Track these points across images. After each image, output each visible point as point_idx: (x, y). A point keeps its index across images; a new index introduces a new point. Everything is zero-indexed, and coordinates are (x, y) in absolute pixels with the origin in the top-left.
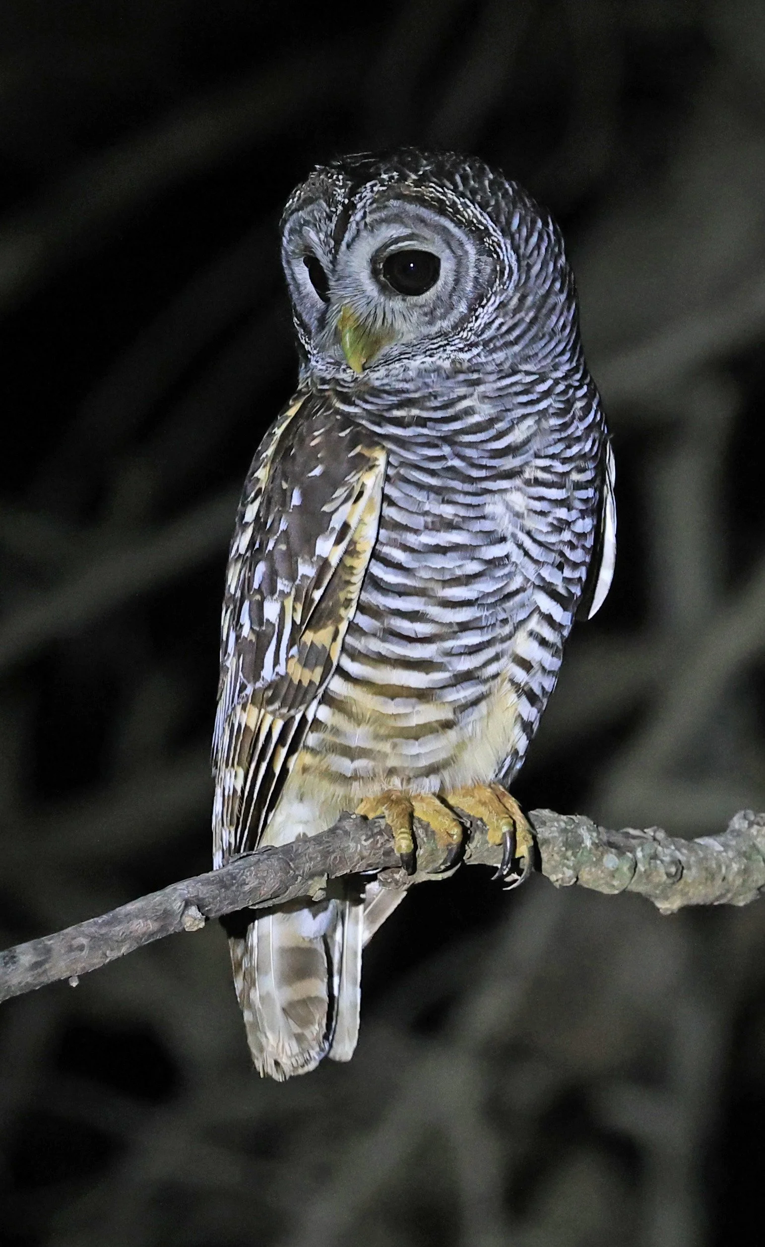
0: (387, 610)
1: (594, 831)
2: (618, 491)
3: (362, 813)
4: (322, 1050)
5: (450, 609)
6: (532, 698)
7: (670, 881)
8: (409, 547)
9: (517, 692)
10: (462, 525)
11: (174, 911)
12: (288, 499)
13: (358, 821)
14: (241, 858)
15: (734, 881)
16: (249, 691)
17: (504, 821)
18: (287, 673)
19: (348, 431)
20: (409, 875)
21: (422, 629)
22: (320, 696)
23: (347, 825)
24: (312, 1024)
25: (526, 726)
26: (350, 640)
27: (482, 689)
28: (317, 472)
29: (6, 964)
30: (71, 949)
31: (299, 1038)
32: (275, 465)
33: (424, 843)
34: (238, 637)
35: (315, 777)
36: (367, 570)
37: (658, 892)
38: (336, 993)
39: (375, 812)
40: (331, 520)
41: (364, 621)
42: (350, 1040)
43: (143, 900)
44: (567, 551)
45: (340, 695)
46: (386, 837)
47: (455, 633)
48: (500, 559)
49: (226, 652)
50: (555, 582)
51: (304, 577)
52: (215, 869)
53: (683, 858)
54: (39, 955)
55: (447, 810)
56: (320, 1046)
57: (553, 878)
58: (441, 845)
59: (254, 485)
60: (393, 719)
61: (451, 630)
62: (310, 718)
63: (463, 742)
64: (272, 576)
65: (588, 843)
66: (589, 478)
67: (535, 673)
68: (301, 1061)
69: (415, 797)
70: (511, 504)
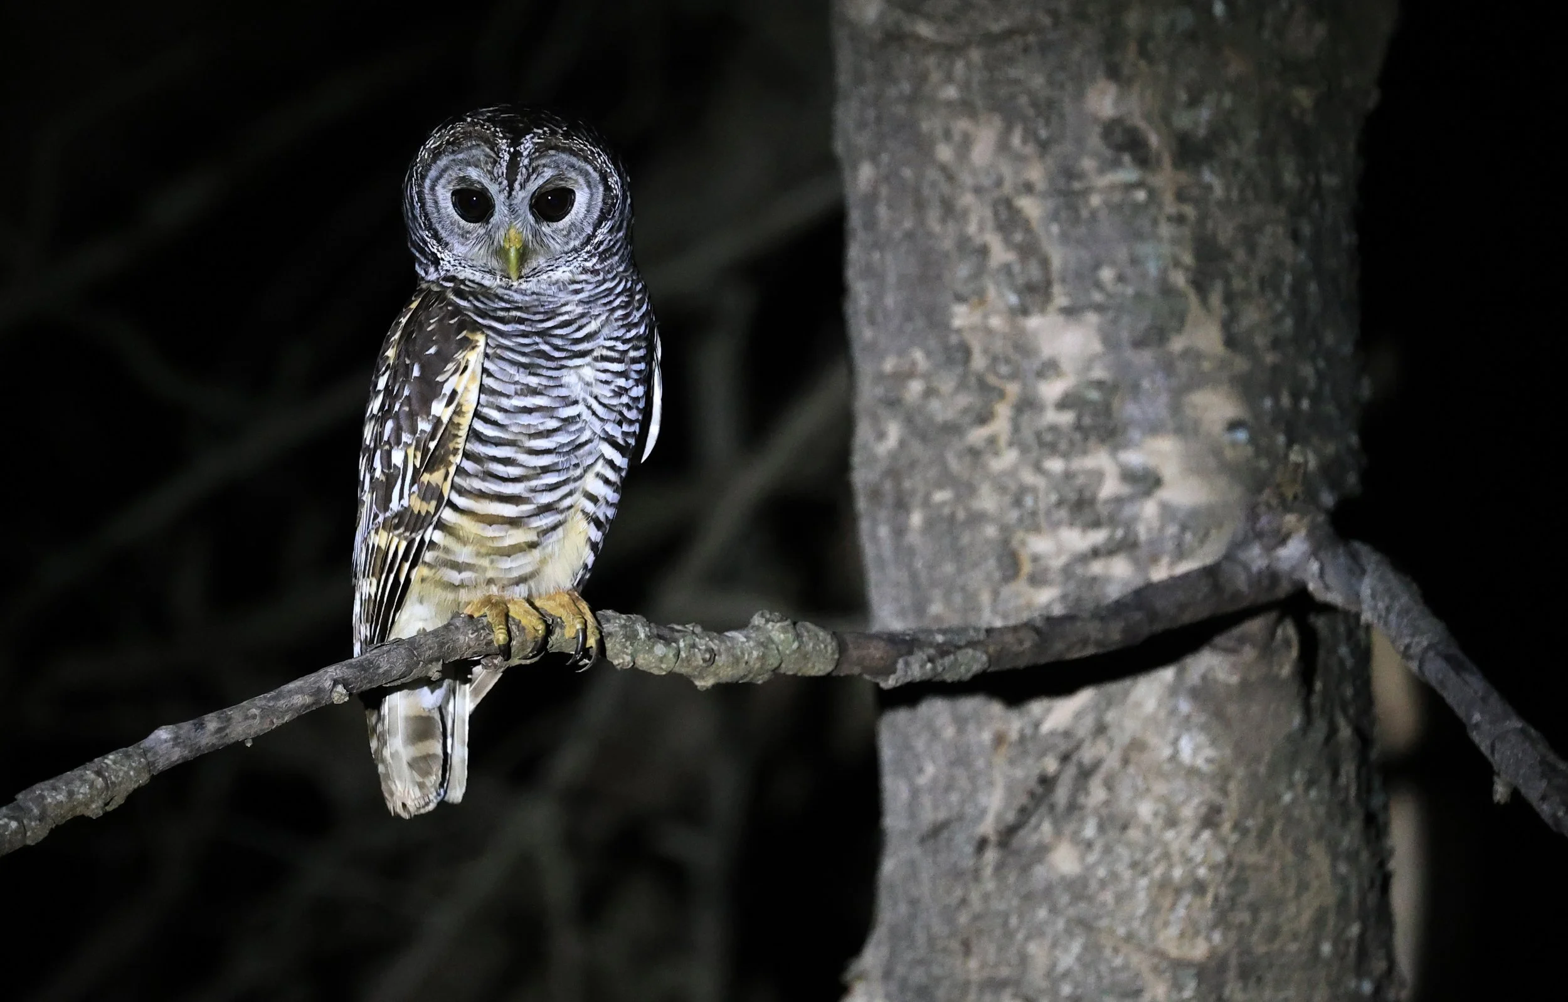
0: (486, 457)
1: (647, 626)
2: (663, 365)
3: (469, 613)
4: (439, 794)
5: (534, 456)
6: (598, 524)
7: (705, 665)
8: (503, 408)
9: (587, 519)
10: (544, 392)
11: (325, 689)
12: (410, 372)
13: (466, 619)
14: (376, 648)
15: (755, 664)
16: (381, 519)
17: (578, 620)
18: (409, 505)
19: (456, 319)
20: (505, 661)
21: (513, 471)
22: (434, 523)
23: (458, 622)
24: (431, 774)
25: (594, 546)
26: (457, 479)
27: (560, 517)
28: (432, 351)
29: (196, 731)
30: (246, 718)
31: (421, 786)
32: (400, 345)
33: (517, 636)
34: (372, 478)
35: (431, 585)
36: (470, 426)
37: (696, 673)
38: (449, 750)
39: (480, 612)
40: (443, 388)
41: (468, 465)
42: (461, 789)
43: (300, 680)
44: (625, 411)
45: (450, 523)
46: (487, 631)
47: (539, 474)
48: (573, 418)
49: (362, 490)
50: (616, 435)
51: (423, 431)
52: (355, 656)
53: (715, 648)
54: (222, 722)
55: (534, 611)
56: (437, 792)
57: (616, 662)
58: (529, 638)
59: (385, 361)
60: (491, 541)
61: (535, 472)
62: (427, 540)
63: (545, 558)
64: (398, 431)
65: (642, 635)
66: (642, 355)
67: (602, 505)
68: (422, 803)
69: (509, 601)
70: (582, 375)
